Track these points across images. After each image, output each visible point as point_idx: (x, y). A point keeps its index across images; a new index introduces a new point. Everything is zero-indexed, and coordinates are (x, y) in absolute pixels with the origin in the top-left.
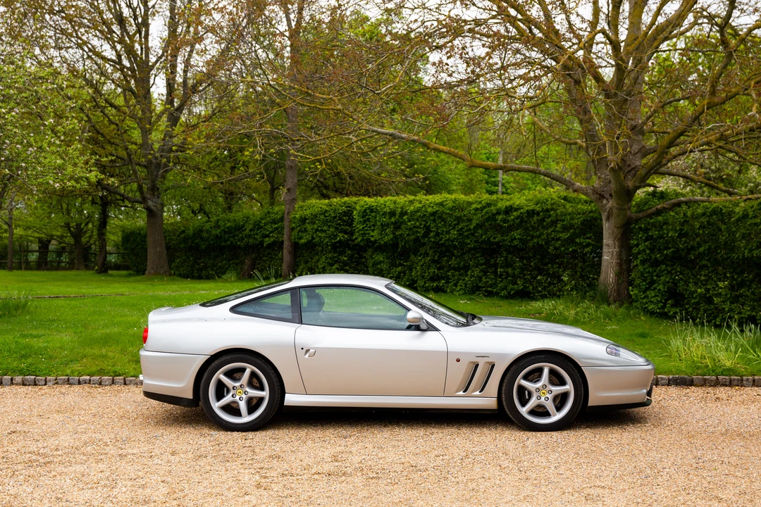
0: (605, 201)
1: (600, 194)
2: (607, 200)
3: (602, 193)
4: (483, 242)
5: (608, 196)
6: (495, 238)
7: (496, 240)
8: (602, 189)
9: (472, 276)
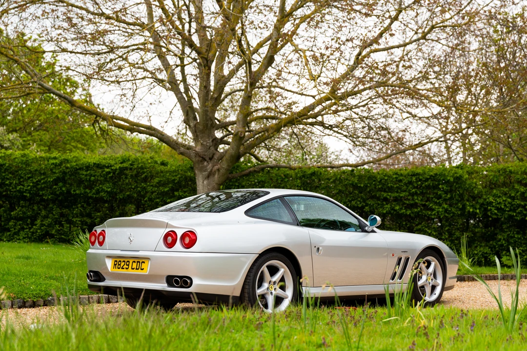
0: (205, 163)
1: (203, 157)
2: (207, 162)
3: (204, 157)
4: (62, 193)
5: (207, 159)
6: (74, 191)
7: (77, 192)
8: (204, 153)
9: (42, 225)
